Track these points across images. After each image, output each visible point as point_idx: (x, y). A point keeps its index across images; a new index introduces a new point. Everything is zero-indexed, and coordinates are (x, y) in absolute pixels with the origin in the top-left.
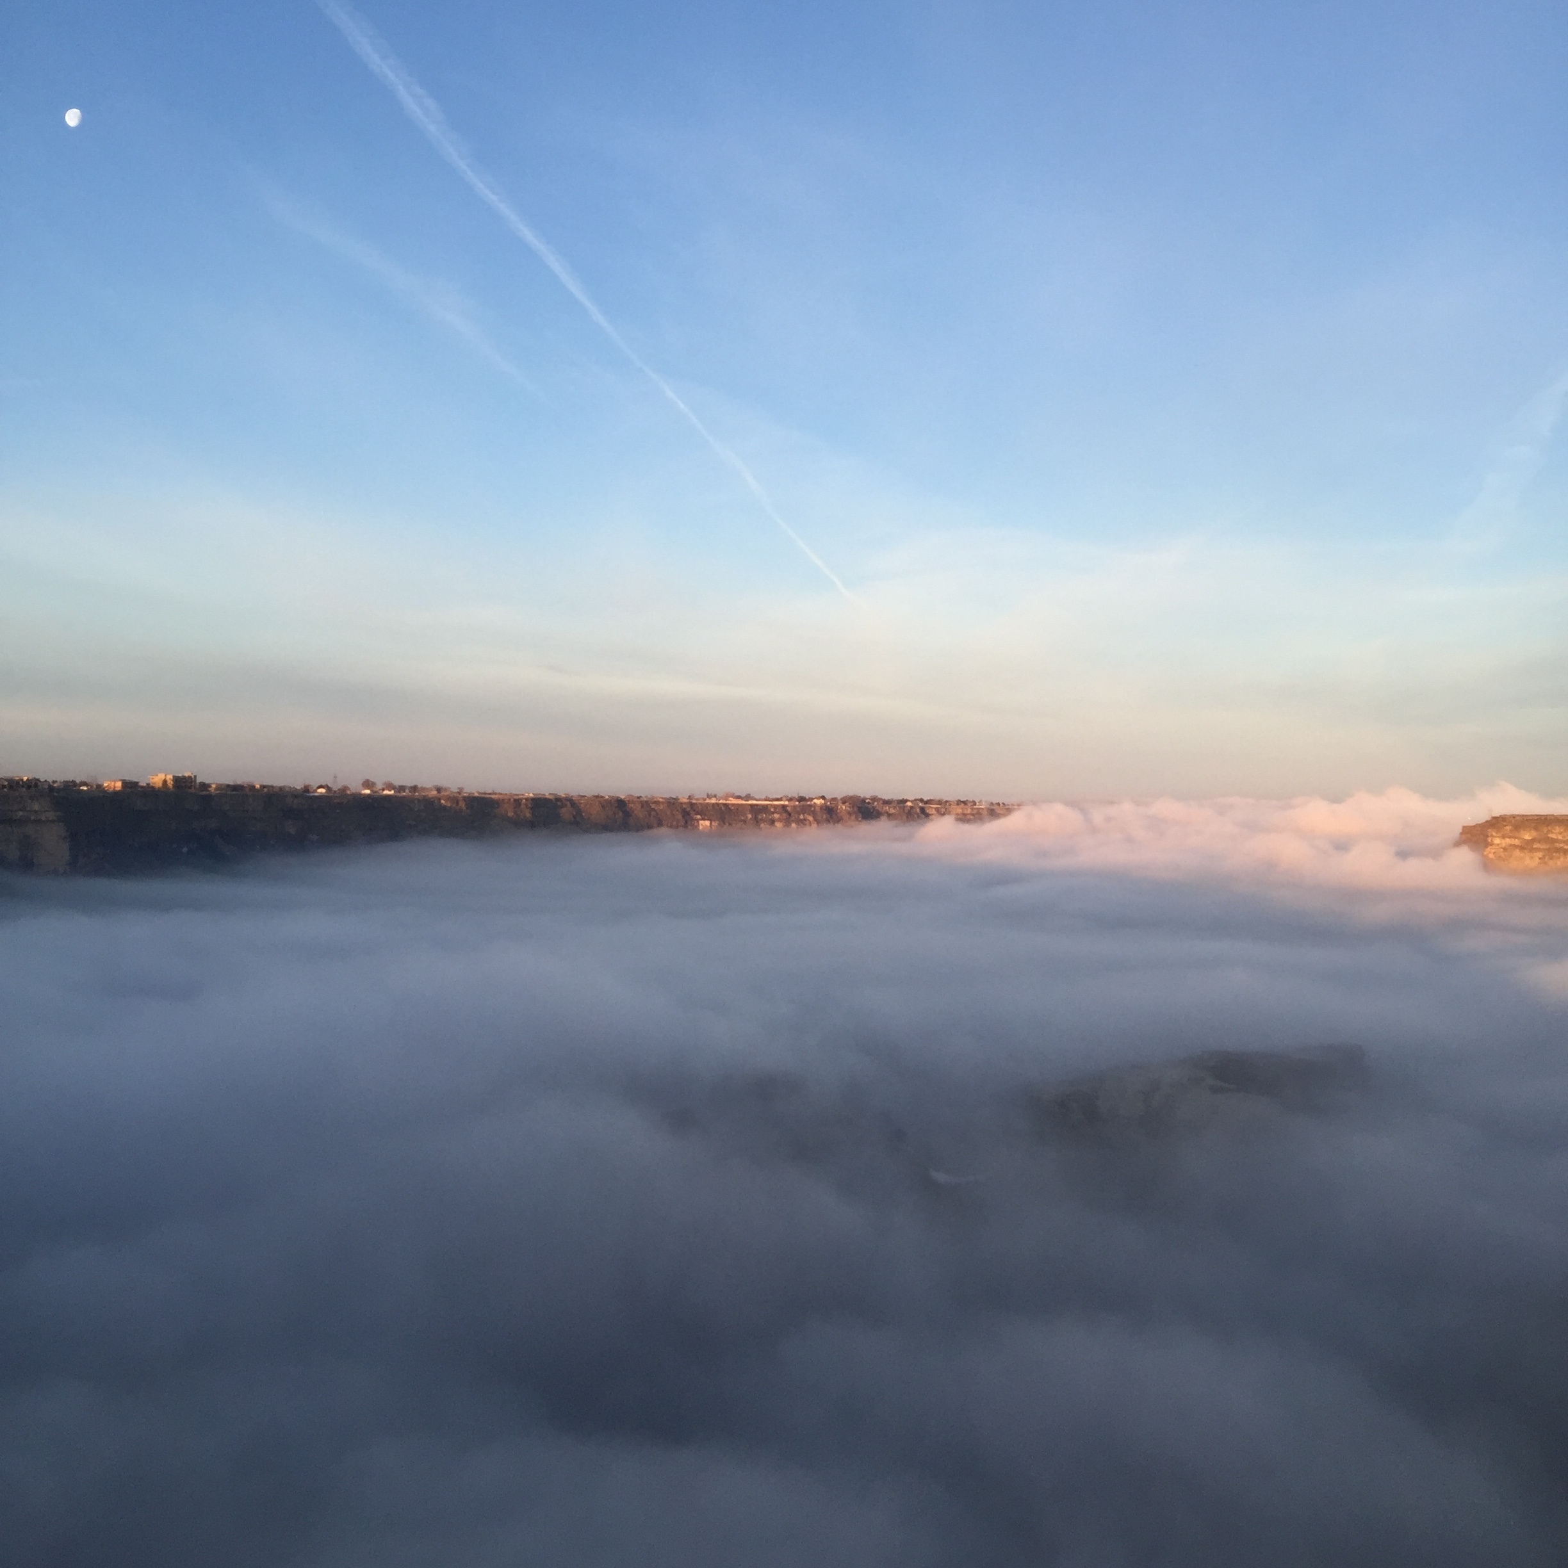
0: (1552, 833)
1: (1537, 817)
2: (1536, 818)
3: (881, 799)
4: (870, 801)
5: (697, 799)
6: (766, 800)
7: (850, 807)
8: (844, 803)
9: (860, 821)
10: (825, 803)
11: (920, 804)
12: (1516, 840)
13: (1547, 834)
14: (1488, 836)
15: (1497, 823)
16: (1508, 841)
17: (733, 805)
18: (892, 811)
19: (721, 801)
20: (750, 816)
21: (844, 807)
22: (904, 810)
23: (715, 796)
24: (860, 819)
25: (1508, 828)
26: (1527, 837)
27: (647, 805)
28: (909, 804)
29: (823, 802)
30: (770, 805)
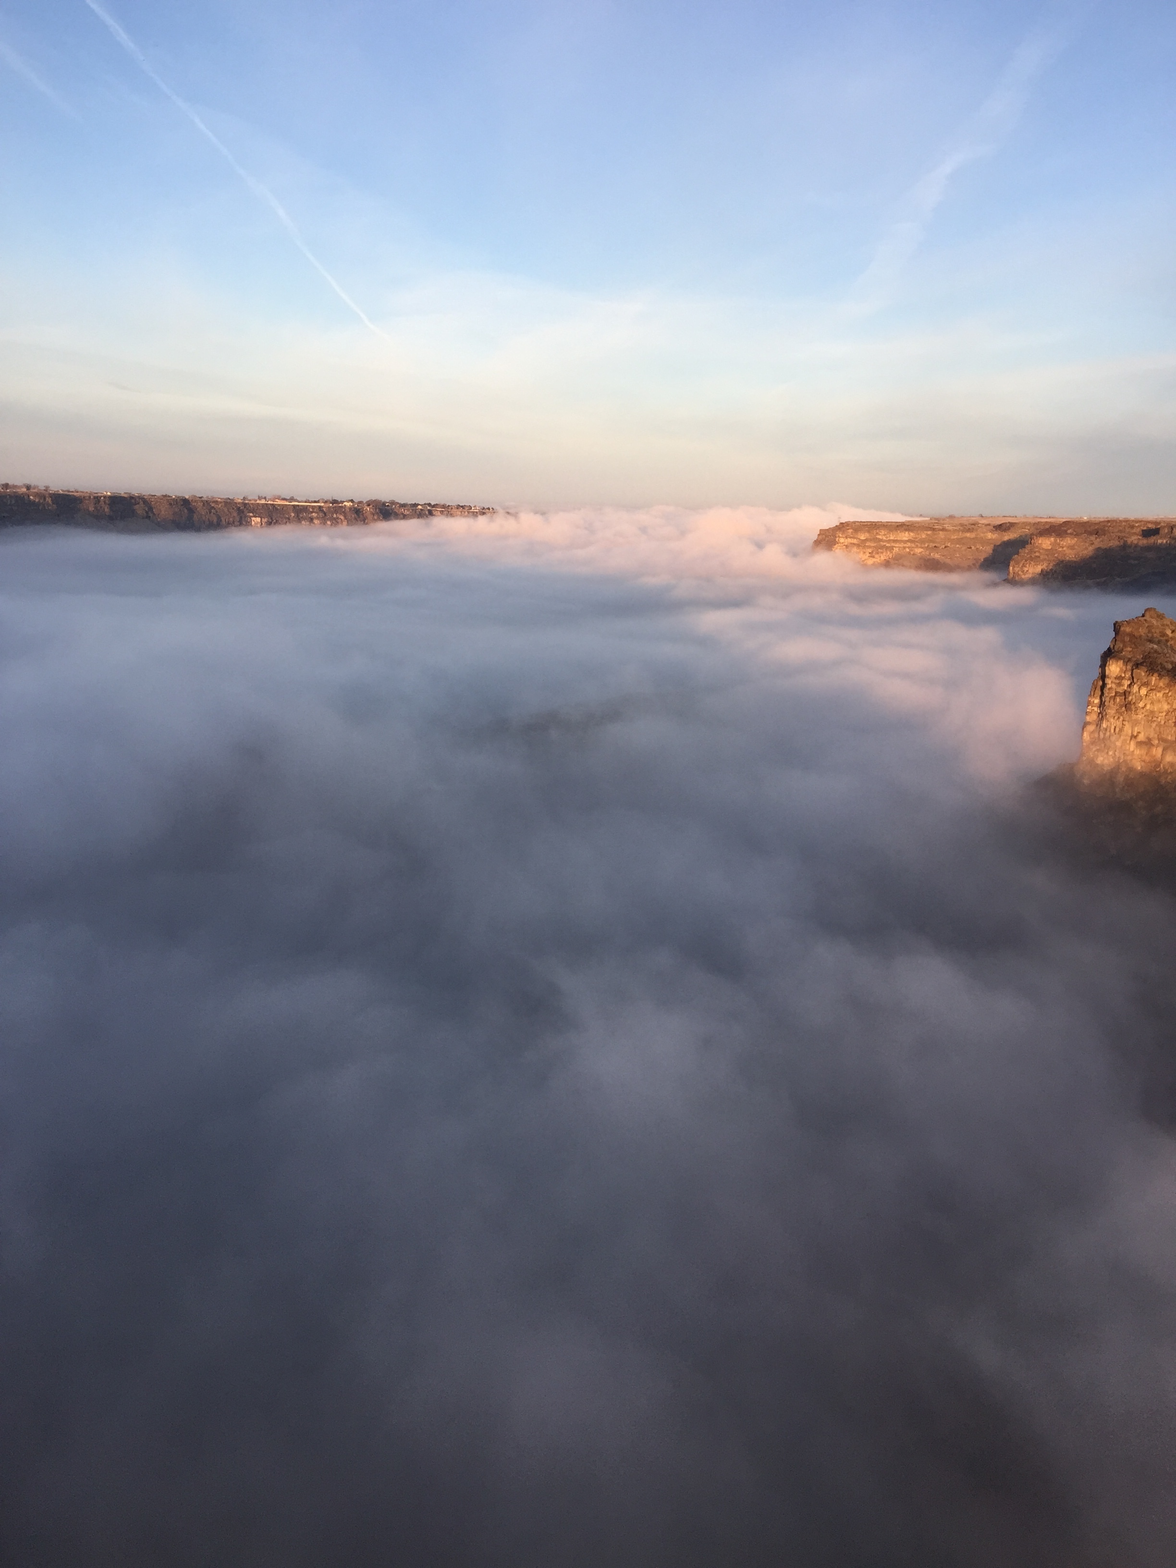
0: (880, 535)
1: (871, 523)
2: (869, 524)
3: (398, 503)
4: (389, 504)
5: (250, 500)
6: (306, 502)
7: (373, 509)
8: (369, 505)
9: (381, 520)
10: (353, 505)
11: (429, 508)
12: (855, 540)
13: (875, 536)
14: (836, 537)
15: (842, 527)
16: (849, 540)
17: (279, 505)
18: (406, 512)
19: (269, 502)
20: (293, 515)
21: (368, 509)
22: (416, 512)
23: (265, 498)
24: (381, 518)
25: (850, 531)
26: (862, 538)
27: (209, 504)
28: (420, 507)
29: (352, 504)
30: (310, 506)
